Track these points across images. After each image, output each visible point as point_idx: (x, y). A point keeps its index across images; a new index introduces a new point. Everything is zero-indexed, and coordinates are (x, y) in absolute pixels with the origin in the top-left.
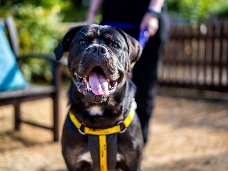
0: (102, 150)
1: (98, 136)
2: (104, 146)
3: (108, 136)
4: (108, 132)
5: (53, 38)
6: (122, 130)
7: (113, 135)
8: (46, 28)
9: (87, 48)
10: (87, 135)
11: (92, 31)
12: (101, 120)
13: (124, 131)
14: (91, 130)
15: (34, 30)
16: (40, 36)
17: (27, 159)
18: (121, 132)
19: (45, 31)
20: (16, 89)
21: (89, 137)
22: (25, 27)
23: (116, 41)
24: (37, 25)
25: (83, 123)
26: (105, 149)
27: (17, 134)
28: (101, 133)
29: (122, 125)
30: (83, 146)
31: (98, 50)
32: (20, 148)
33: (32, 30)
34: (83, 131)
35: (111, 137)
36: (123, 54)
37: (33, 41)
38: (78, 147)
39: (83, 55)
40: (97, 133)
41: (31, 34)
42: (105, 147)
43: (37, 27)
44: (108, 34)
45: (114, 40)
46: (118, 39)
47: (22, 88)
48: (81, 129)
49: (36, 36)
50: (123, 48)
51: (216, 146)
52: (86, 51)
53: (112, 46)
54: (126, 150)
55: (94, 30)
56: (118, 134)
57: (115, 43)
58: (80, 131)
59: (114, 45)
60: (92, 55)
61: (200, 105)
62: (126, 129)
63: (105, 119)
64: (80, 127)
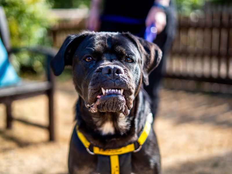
0: (114, 172)
1: (109, 157)
2: (117, 167)
3: (120, 156)
4: (121, 151)
5: (42, 26)
6: (136, 149)
7: (127, 154)
8: (34, 16)
9: (98, 68)
10: (97, 156)
11: (99, 43)
12: (114, 141)
13: (138, 150)
14: (101, 150)
15: (21, 19)
16: (29, 25)
17: (22, 162)
18: (135, 151)
19: (33, 19)
20: (8, 86)
21: (99, 158)
22: (12, 15)
23: (129, 54)
24: (25, 13)
25: (92, 142)
26: (117, 171)
27: (9, 133)
28: (112, 153)
29: (136, 144)
30: (91, 167)
31: (112, 72)
32: (13, 149)
33: (19, 19)
34: (92, 151)
35: (124, 157)
36: (137, 68)
37: (21, 30)
38: (86, 167)
39: (93, 76)
40: (108, 153)
41: (19, 22)
42: (118, 169)
43: (25, 15)
44: (120, 46)
45: (127, 54)
46: (131, 51)
47: (14, 85)
48: (89, 148)
49: (24, 25)
50: (137, 60)
51: (221, 145)
52: (97, 71)
53: (125, 61)
54: (142, 169)
55: (101, 41)
56: (132, 153)
57: (129, 57)
58: (88, 150)
59: (127, 59)
60: (106, 77)
61: (200, 98)
62: (140, 147)
63: (118, 139)
64: (88, 146)
